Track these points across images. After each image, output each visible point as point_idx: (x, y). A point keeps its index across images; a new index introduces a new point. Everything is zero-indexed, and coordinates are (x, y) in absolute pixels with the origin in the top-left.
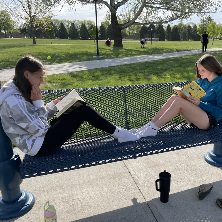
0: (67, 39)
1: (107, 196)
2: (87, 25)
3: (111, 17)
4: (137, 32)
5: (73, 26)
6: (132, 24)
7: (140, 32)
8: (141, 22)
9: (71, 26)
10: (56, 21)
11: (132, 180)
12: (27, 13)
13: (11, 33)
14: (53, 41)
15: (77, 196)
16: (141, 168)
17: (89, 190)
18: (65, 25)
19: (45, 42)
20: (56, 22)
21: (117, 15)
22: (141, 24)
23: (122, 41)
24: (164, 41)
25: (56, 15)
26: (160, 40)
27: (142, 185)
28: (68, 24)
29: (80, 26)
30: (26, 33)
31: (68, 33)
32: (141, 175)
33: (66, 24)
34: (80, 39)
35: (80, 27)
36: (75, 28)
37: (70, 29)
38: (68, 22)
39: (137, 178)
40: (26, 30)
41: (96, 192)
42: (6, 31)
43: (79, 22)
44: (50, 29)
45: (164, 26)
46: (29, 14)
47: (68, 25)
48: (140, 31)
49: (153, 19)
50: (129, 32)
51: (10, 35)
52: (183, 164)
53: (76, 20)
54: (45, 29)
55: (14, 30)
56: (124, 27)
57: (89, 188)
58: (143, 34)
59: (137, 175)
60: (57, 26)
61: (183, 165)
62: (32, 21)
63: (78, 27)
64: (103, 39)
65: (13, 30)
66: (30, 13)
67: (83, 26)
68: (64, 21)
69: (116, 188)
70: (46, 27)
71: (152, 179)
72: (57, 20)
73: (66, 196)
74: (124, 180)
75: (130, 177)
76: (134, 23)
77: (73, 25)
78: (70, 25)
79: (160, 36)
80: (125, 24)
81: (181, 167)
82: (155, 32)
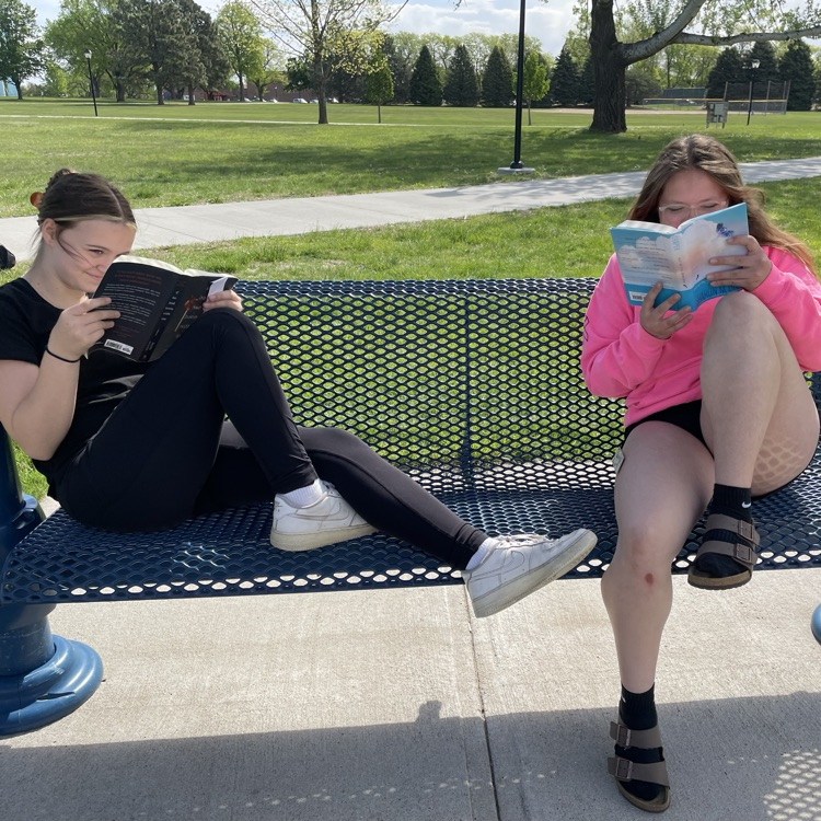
0: (438, 104)
1: (349, 711)
2: (512, 52)
3: (590, 18)
4: (699, 74)
5: (462, 59)
6: (672, 41)
7: (712, 76)
8: (708, 33)
9: (454, 58)
10: (407, 39)
11: (470, 664)
12: (304, 10)
13: (261, 83)
14: (388, 113)
15: (244, 692)
16: (524, 619)
17: (295, 675)
18: (437, 55)
19: (361, 116)
20: (406, 44)
21: (614, 9)
22: (706, 41)
23: (627, 112)
24: (809, 109)
25: (393, 15)
26: (790, 109)
27: (500, 693)
28: (447, 50)
29: (486, 56)
30: (307, 84)
31: (443, 82)
32: (511, 652)
33: (437, 51)
34: (484, 107)
35: (487, 59)
36: (468, 64)
37: (450, 67)
38: (447, 42)
39: (491, 659)
40: (308, 74)
41: (318, 690)
42: (244, 78)
43: (484, 41)
44: (375, 68)
45: (815, 51)
46: (311, 15)
47: (446, 54)
48: (712, 73)
49: (764, 22)
50: (669, 76)
51: (257, 91)
52: (709, 631)
53: (475, 35)
54: (359, 69)
55: (270, 73)
56: (637, 53)
57: (300, 669)
58: (721, 85)
59: (494, 649)
60: (408, 58)
61: (705, 636)
62: (318, 40)
63: (479, 62)
64: (564, 106)
65: (264, 75)
66: (315, 13)
67: (497, 57)
68: (435, 38)
69: (397, 688)
70: (363, 62)
71: (548, 676)
72: (411, 37)
73: (208, 685)
74: (438, 660)
75: (468, 650)
76: (679, 36)
77: (461, 51)
78: (452, 53)
79: (793, 92)
80: (644, 42)
81: (693, 645)
82: (774, 73)
